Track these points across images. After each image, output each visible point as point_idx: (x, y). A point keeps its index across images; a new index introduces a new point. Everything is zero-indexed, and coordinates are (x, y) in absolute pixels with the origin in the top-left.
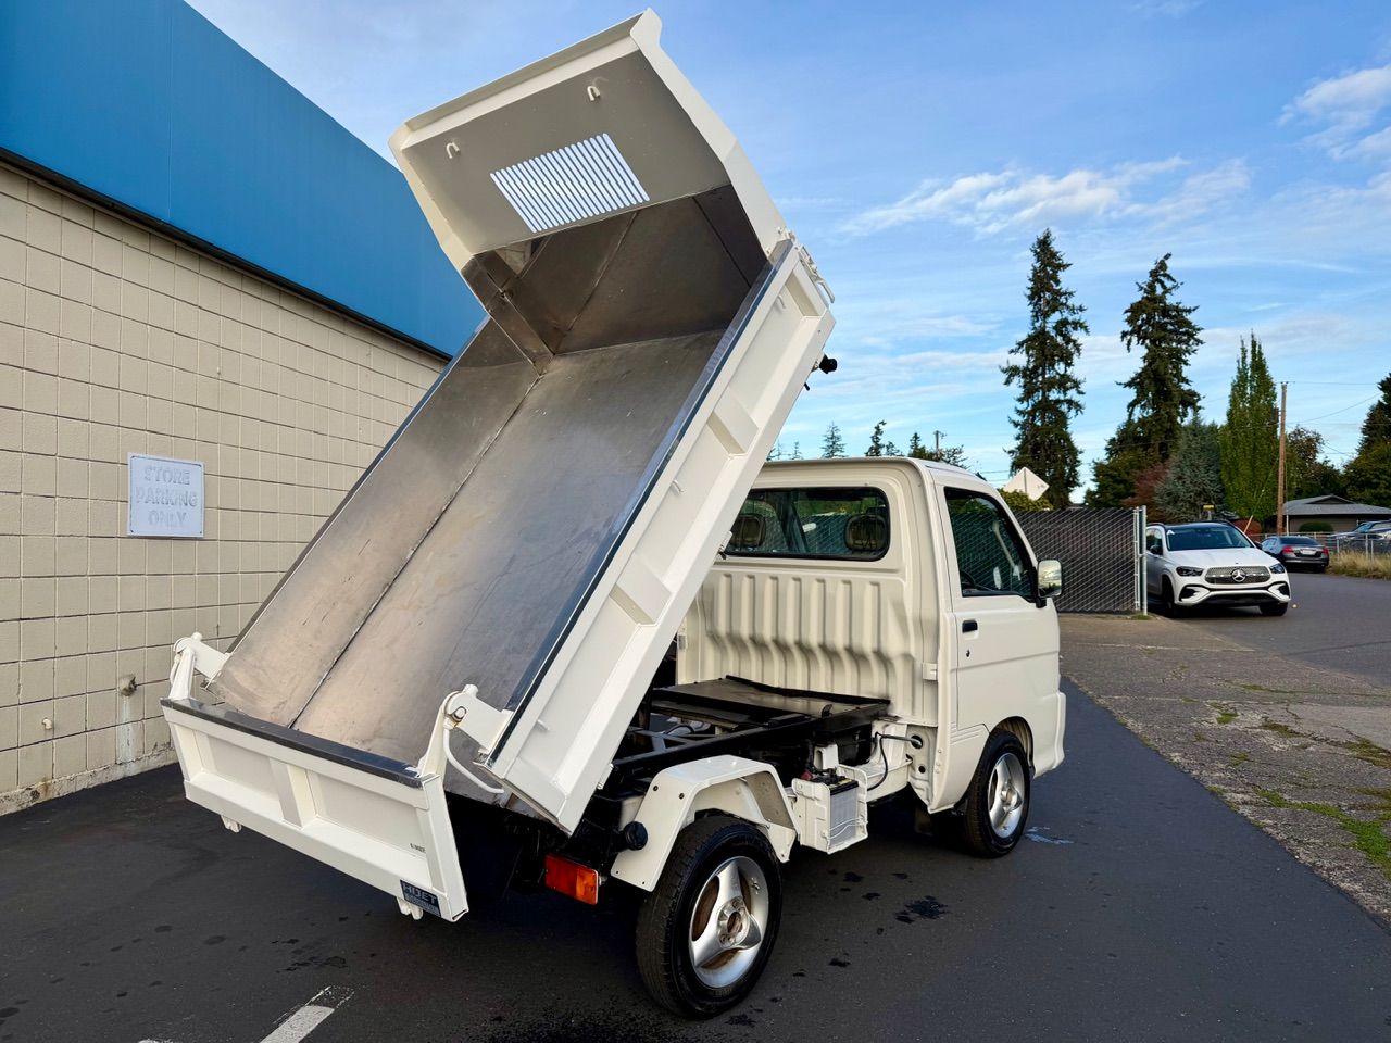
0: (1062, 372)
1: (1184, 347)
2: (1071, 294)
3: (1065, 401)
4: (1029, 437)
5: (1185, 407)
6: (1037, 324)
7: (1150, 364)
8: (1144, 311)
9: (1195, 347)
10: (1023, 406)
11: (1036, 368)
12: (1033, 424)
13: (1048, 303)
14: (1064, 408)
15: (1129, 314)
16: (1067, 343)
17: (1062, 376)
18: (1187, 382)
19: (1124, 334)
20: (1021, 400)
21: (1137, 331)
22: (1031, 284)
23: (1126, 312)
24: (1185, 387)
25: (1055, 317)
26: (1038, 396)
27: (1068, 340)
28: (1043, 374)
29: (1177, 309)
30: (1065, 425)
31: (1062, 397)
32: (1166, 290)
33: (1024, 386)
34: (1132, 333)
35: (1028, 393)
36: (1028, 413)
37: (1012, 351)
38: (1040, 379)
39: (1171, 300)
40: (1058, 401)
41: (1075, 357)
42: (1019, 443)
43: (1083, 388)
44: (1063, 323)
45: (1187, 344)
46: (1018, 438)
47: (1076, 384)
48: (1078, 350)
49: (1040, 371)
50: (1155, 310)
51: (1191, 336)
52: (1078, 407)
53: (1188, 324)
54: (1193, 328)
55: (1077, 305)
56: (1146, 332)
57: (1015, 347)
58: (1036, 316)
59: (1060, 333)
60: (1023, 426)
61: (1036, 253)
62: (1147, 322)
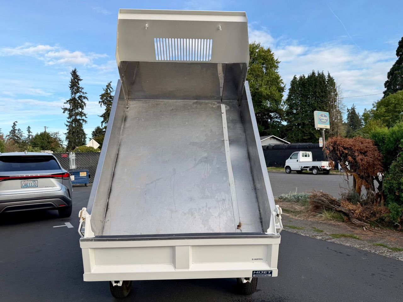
0: (81, 111)
2: (83, 88)
3: (82, 119)
4: (71, 130)
6: (73, 96)
7: (107, 111)
8: (105, 96)
10: (69, 120)
11: (72, 109)
12: (72, 126)
13: (76, 90)
14: (81, 121)
15: (101, 96)
16: (82, 103)
17: (81, 112)
19: (100, 102)
20: (68, 118)
21: (103, 102)
22: (70, 84)
23: (100, 96)
25: (78, 94)
26: (74, 117)
27: (82, 102)
28: (75, 111)
30: (82, 127)
31: (81, 118)
32: (111, 92)
33: (69, 114)
34: (102, 102)
35: (70, 116)
36: (71, 122)
37: (65, 103)
38: (74, 112)
39: (112, 94)
40: (79, 119)
41: (84, 107)
42: (68, 131)
43: (87, 116)
44: (80, 97)
46: (67, 130)
47: (85, 115)
48: (85, 105)
49: (74, 110)
50: (108, 96)
52: (86, 121)
55: (85, 92)
56: (106, 102)
57: (66, 102)
58: (72, 93)
59: (80, 99)
60: (69, 126)
61: (72, 75)
62: (106, 99)
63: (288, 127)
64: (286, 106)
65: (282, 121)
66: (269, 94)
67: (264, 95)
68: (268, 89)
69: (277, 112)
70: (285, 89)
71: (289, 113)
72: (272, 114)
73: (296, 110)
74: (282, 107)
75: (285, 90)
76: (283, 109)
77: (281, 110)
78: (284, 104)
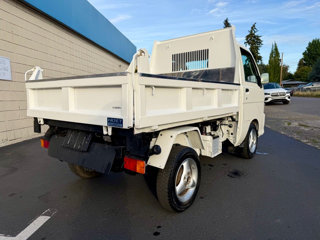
1: (259, 46)
5: (259, 60)
7: (251, 50)
8: (250, 37)
9: (261, 46)
15: (246, 38)
18: (259, 54)
21: (248, 42)
24: (259, 55)
29: (257, 36)
32: (255, 32)
34: (247, 42)
39: (256, 34)
45: (259, 45)
50: (252, 37)
51: (260, 43)
53: (260, 40)
54: (261, 41)
56: (250, 42)
61: (225, 23)
62: (250, 40)
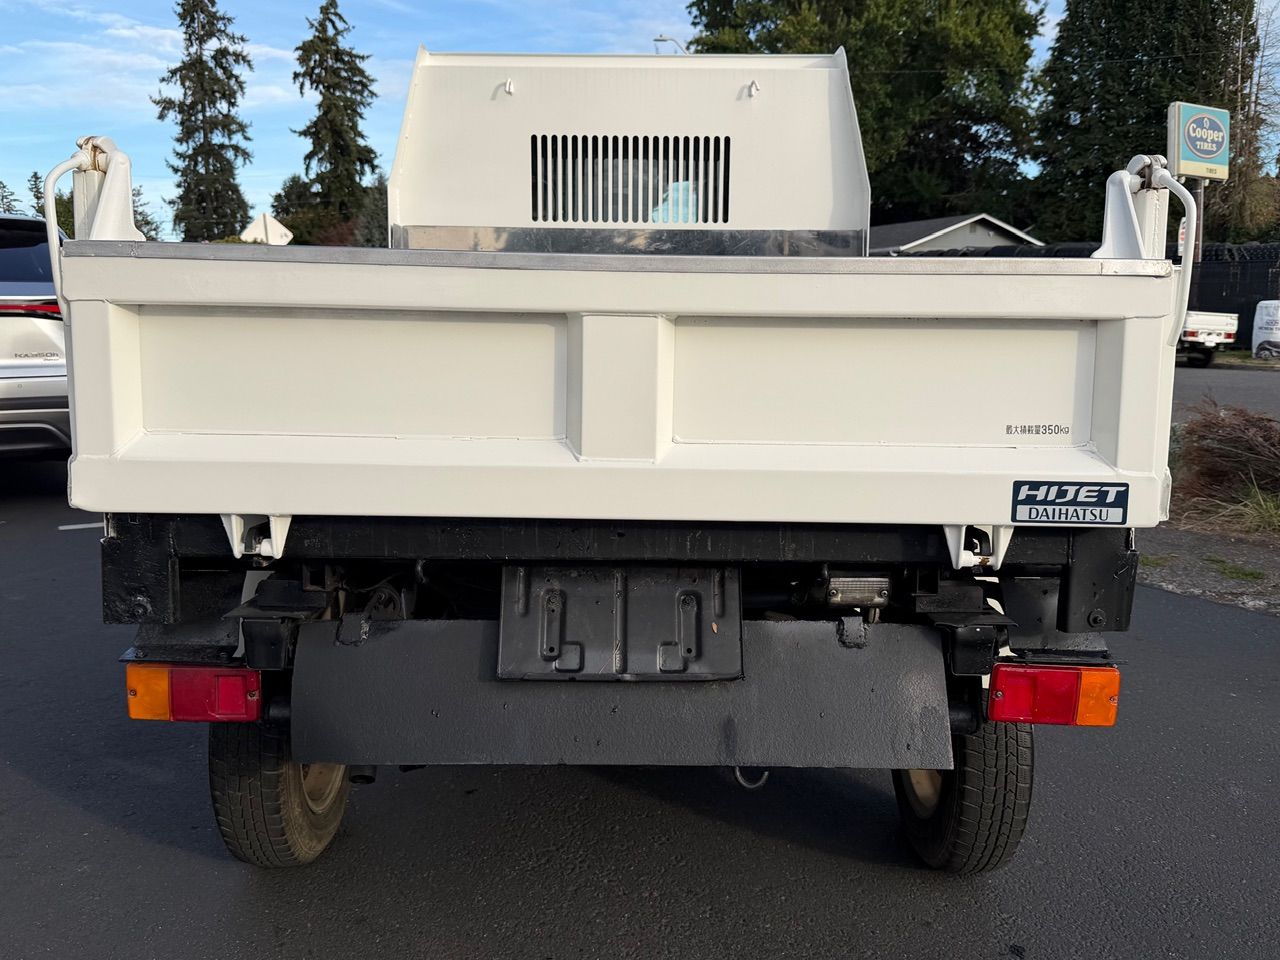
0: (225, 111)
1: (359, 98)
2: (229, 20)
3: (232, 146)
4: (193, 187)
5: (362, 164)
6: (193, 50)
7: (325, 113)
8: (316, 52)
9: (369, 100)
10: (182, 148)
11: (193, 105)
12: (195, 172)
13: (203, 27)
14: (230, 154)
15: (300, 52)
16: (229, 78)
17: (226, 116)
18: (362, 137)
19: (296, 76)
20: (180, 140)
21: (309, 73)
23: (297, 49)
24: (361, 142)
25: (213, 45)
26: (199, 137)
27: (230, 75)
28: (203, 111)
29: (350, 54)
30: (232, 175)
31: (226, 142)
32: (338, 32)
33: (182, 123)
34: (304, 75)
35: (187, 134)
36: (189, 157)
37: (163, 80)
38: (200, 116)
39: (344, 43)
40: (222, 146)
41: (238, 95)
42: (180, 191)
43: (250, 132)
44: (222, 53)
45: (362, 95)
46: (179, 186)
47: (242, 128)
48: (242, 88)
49: (200, 107)
50: (328, 52)
51: (365, 86)
52: (246, 155)
53: (361, 72)
54: (366, 78)
55: (238, 34)
56: (319, 75)
57: (167, 75)
58: (190, 40)
59: (219, 64)
60: (184, 173)
62: (321, 63)
63: (1044, 185)
64: (1040, 98)
65: (1020, 161)
66: (978, 41)
67: (956, 46)
68: (974, 21)
69: (999, 122)
70: (1042, 25)
71: (1050, 123)
72: (982, 131)
73: (1083, 111)
74: (1025, 102)
75: (1040, 29)
76: (1030, 111)
77: (1023, 111)
78: (1035, 87)
